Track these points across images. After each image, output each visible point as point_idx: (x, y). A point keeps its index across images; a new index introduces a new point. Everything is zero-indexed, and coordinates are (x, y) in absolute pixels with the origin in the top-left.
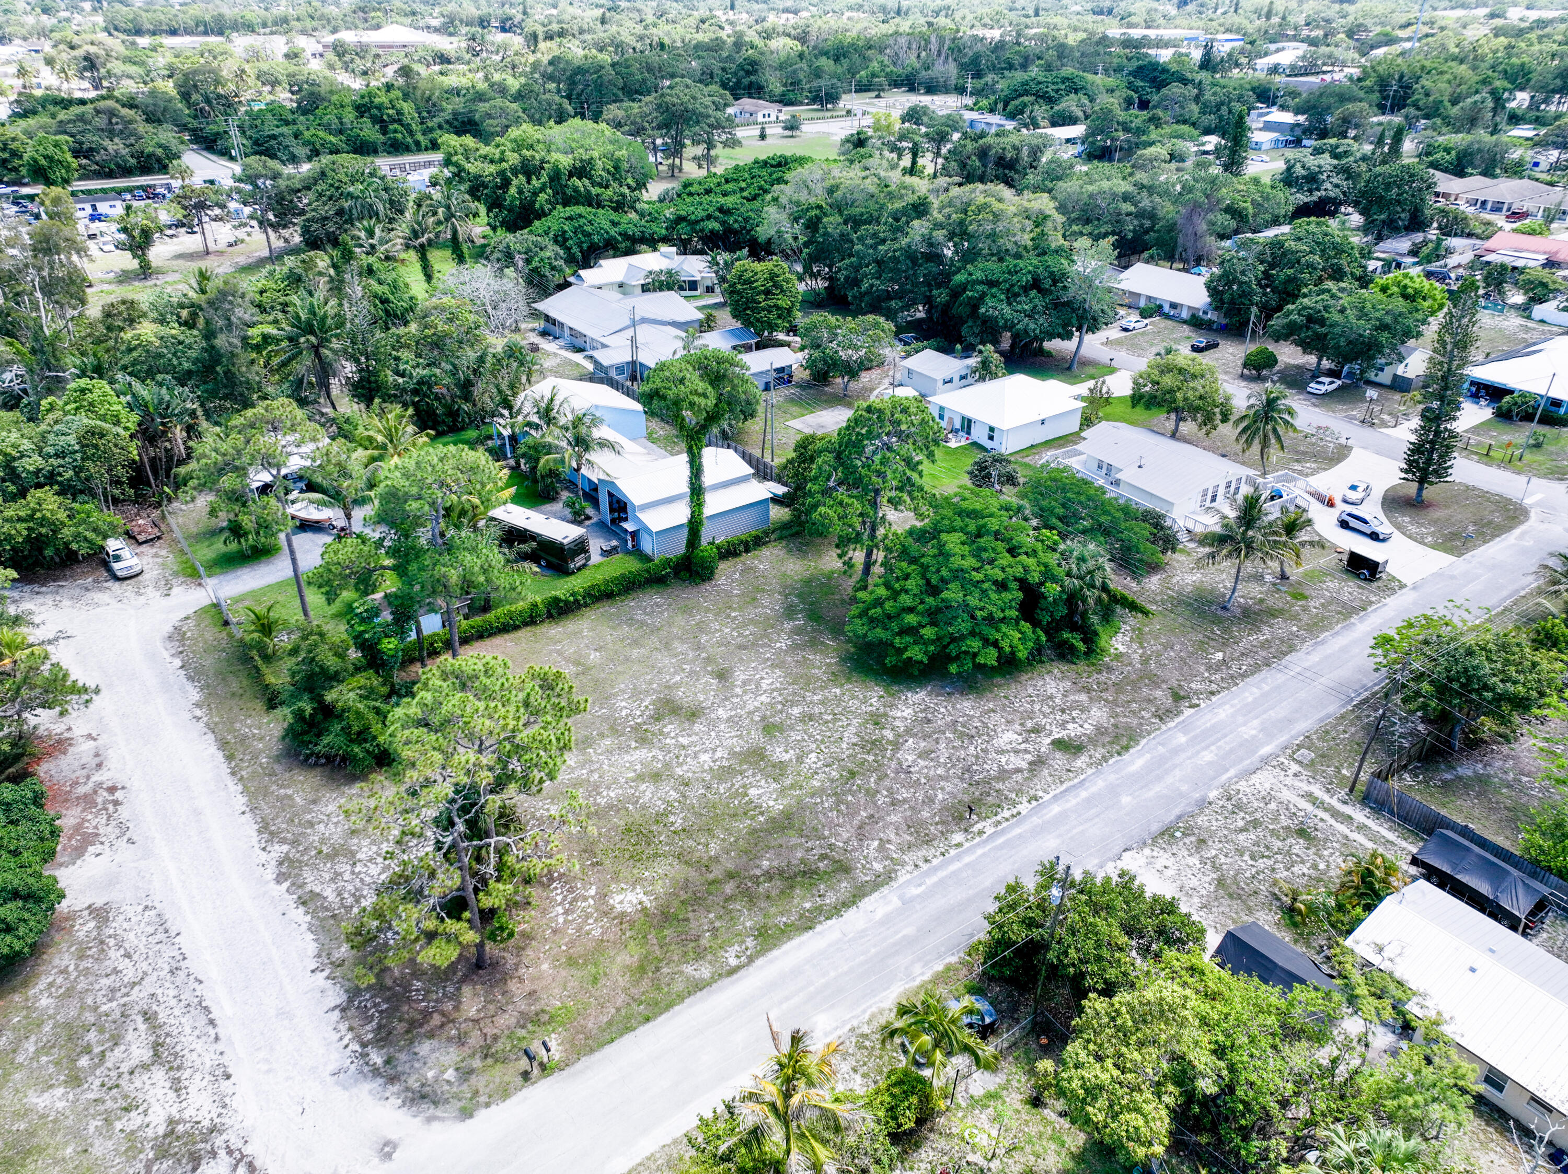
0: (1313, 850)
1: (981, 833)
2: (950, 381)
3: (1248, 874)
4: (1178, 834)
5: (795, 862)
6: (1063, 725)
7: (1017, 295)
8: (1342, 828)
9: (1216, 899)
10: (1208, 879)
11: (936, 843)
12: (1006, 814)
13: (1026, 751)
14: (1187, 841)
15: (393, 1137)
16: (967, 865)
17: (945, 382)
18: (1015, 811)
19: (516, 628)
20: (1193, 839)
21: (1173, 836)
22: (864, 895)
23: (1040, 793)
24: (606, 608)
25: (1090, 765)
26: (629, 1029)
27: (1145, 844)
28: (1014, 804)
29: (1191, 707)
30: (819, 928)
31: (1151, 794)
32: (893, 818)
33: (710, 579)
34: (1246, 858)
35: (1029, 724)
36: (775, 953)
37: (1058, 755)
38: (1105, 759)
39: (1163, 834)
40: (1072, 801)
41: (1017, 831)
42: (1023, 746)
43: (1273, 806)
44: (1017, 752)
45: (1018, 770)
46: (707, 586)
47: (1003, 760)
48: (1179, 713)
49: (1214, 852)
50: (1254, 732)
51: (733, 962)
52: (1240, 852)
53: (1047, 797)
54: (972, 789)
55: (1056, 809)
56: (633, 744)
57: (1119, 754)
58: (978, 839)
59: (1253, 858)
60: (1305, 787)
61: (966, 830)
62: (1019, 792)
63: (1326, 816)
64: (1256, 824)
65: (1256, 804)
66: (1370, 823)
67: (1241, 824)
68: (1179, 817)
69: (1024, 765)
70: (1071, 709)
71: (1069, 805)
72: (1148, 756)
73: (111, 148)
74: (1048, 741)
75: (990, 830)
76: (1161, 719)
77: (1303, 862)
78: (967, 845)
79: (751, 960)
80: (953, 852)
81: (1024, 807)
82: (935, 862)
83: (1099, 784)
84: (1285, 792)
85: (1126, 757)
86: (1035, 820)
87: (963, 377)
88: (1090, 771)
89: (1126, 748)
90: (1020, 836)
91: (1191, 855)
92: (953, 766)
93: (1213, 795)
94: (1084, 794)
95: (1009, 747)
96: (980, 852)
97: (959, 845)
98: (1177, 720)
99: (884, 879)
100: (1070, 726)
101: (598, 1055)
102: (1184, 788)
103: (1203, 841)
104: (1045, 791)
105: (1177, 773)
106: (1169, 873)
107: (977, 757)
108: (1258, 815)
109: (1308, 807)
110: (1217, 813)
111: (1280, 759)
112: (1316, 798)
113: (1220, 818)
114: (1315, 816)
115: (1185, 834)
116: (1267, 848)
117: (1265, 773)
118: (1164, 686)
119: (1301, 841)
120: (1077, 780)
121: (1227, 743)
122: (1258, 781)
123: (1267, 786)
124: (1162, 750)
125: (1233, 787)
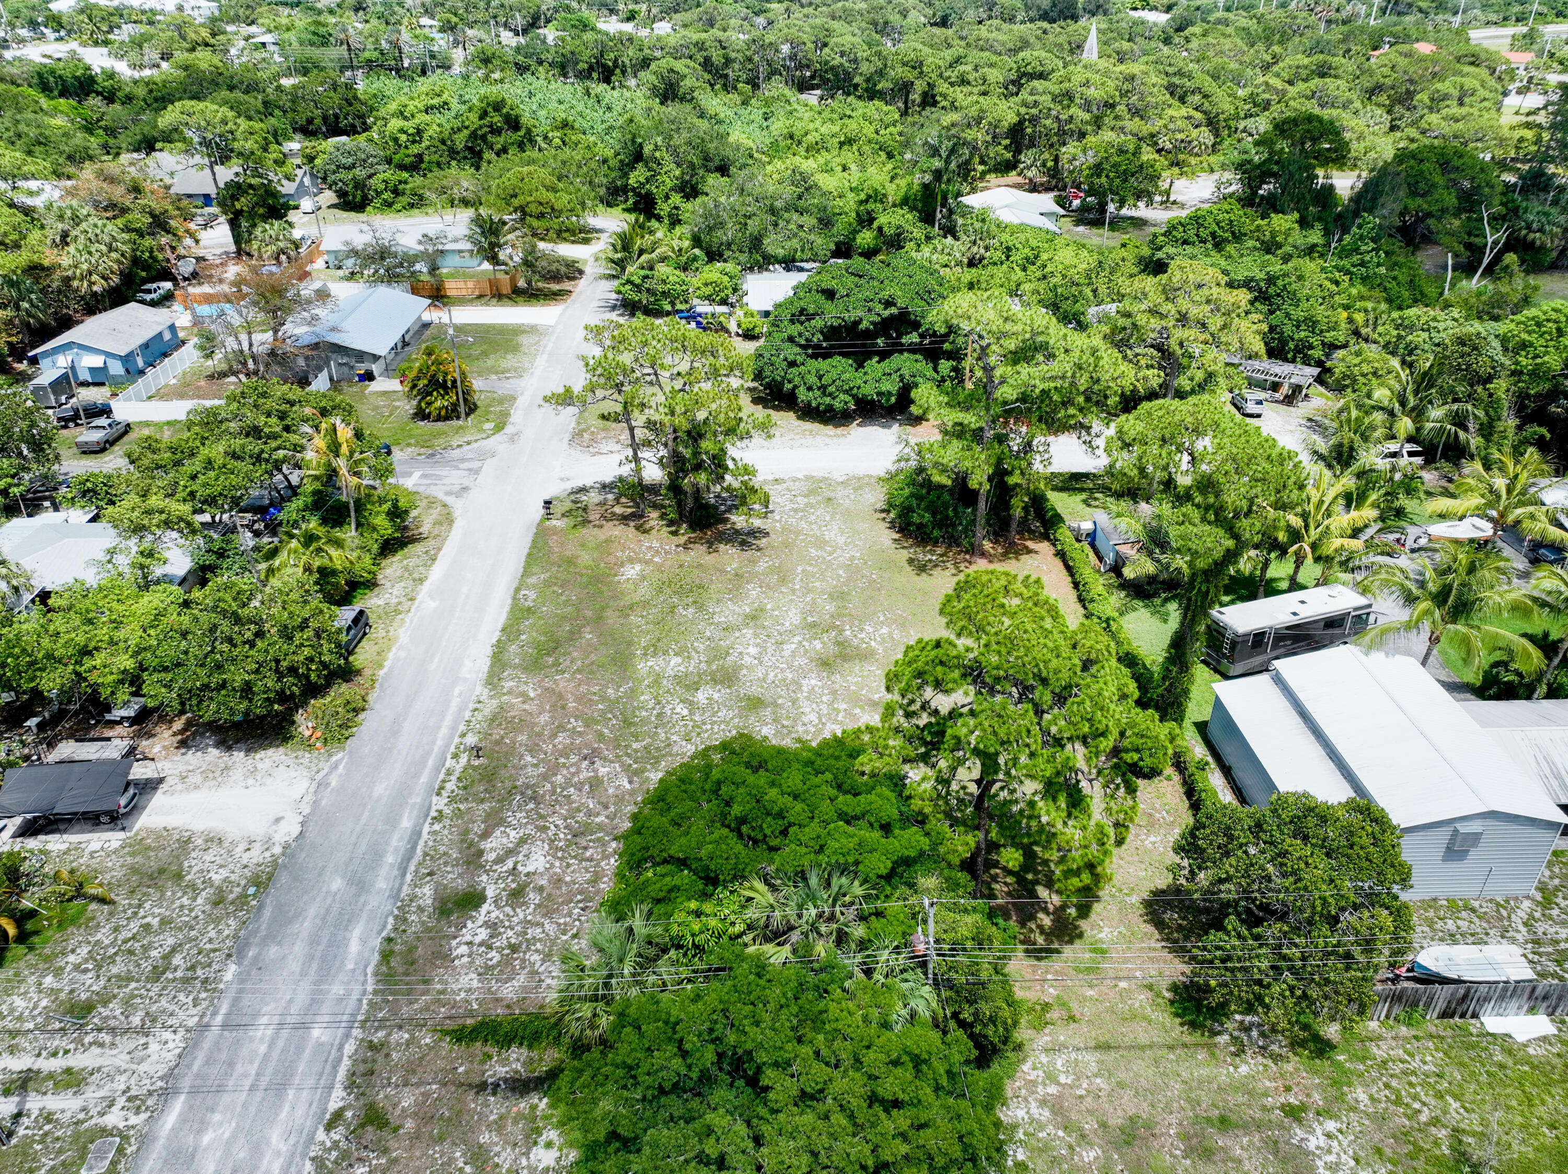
0: (63, 996)
1: (455, 756)
3: (147, 905)
4: (252, 890)
5: (572, 649)
6: (493, 927)
8: (20, 1063)
9: (178, 857)
10: (195, 869)
11: (485, 725)
12: (450, 786)
13: (500, 860)
14: (239, 890)
16: (439, 728)
18: (445, 794)
20: (231, 897)
21: (257, 884)
22: (493, 665)
23: (437, 827)
25: (413, 898)
27: (284, 855)
28: (452, 799)
29: (338, 1116)
30: (498, 634)
31: (312, 911)
32: (545, 718)
34: (155, 922)
35: (533, 897)
36: (507, 608)
37: (461, 884)
38: (401, 919)
39: (269, 878)
40: (397, 843)
41: (424, 779)
42: (510, 864)
43: (137, 1017)
44: (510, 852)
45: (486, 835)
47: (513, 834)
48: (350, 1086)
49: (200, 901)
50: (206, 1139)
51: (524, 593)
52: (165, 922)
53: (426, 829)
54: (508, 784)
55: (406, 823)
57: (389, 940)
58: (452, 749)
59: (147, 927)
60: (92, 1095)
62: (458, 814)
63: (50, 1065)
64: (157, 974)
65: (164, 1002)
67: (177, 960)
68: (260, 908)
69: (487, 845)
70: (506, 962)
71: (395, 837)
72: (350, 966)
74: (490, 892)
75: (449, 763)
76: (372, 1046)
77: (77, 967)
78: (457, 740)
79: (516, 599)
80: (462, 728)
81: (439, 803)
82: (468, 715)
83: (383, 881)
84: (122, 1060)
85: (377, 942)
86: (417, 799)
88: (406, 890)
89: (386, 956)
90: (417, 776)
91: (225, 880)
92: (553, 792)
93: (231, 971)
94: (390, 858)
95: (524, 850)
96: (440, 742)
97: (463, 735)
98: (346, 1063)
99: (493, 679)
100: (483, 934)
102: (273, 951)
103: (216, 904)
104: (435, 833)
105: (294, 966)
106: (242, 847)
107: (542, 817)
108: (156, 988)
109: (79, 1061)
110: (215, 950)
111: (144, 1116)
112: (68, 1086)
113: (208, 946)
114: (66, 1052)
115: (244, 896)
116: (131, 952)
117: (163, 1069)
118: (410, 1124)
119: (83, 996)
120: (412, 868)
121: (246, 1075)
122: (171, 1045)
123: (154, 1047)
124: (337, 989)
125: (205, 1004)
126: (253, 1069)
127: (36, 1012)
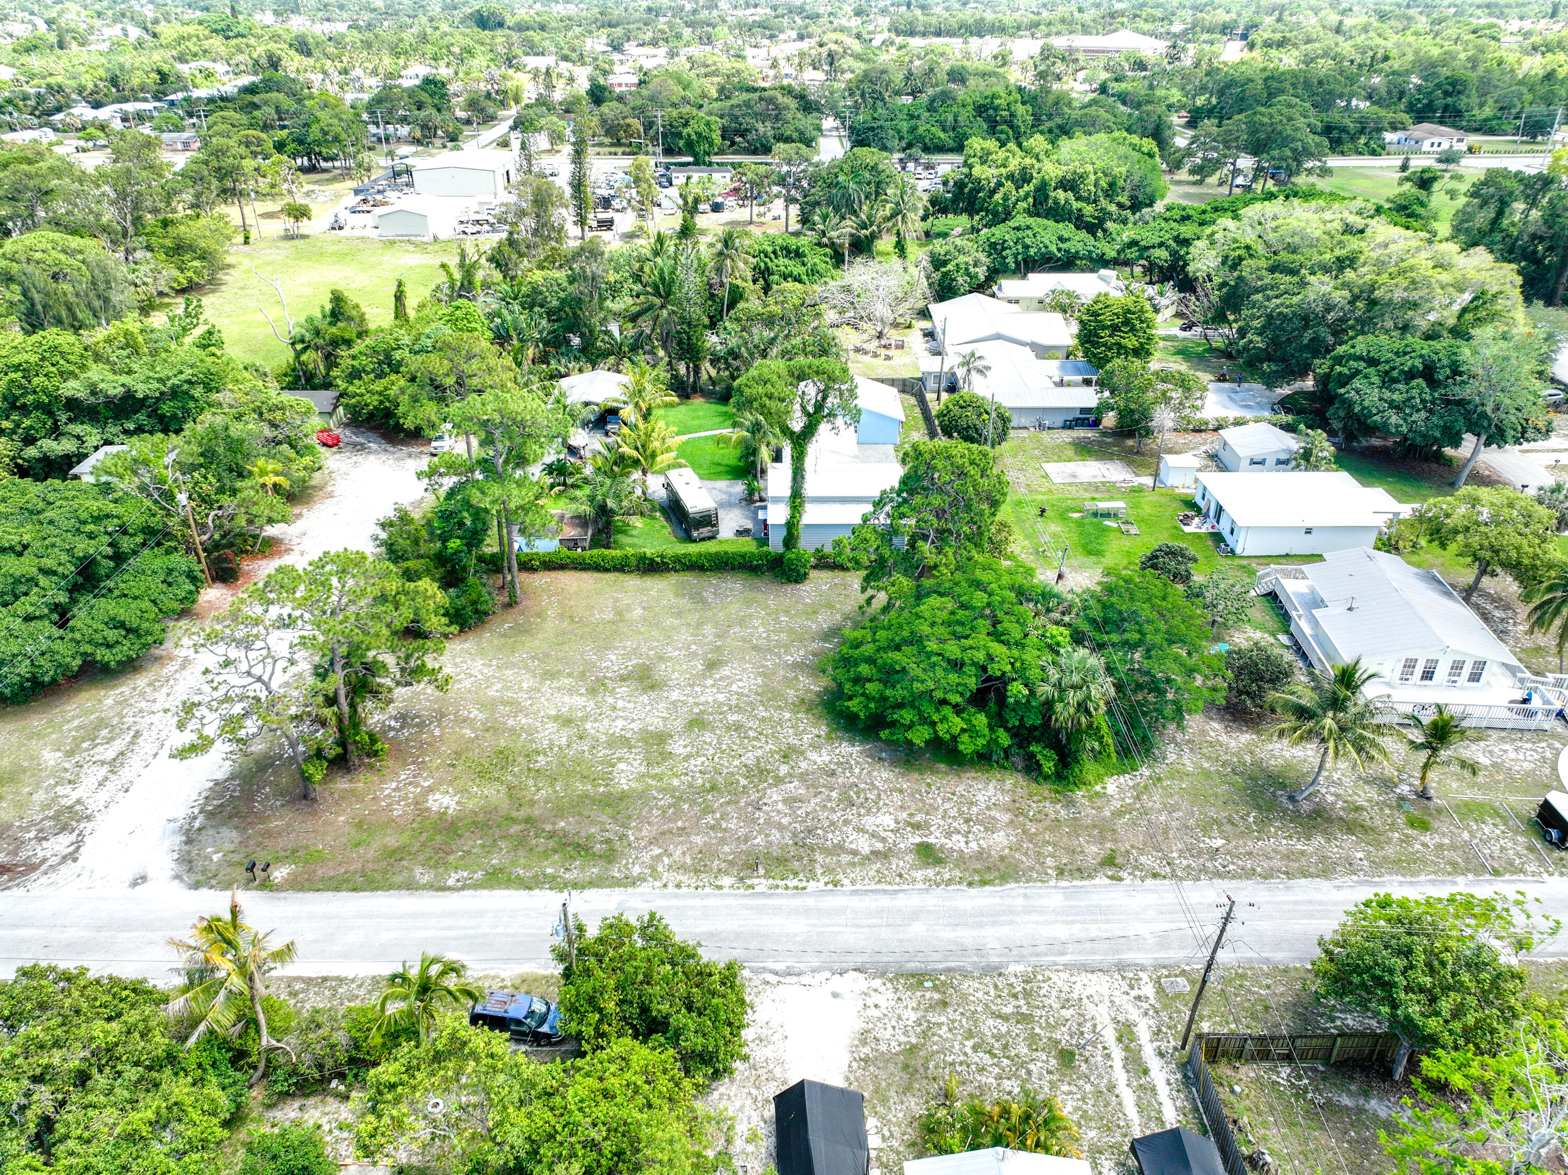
0: (1055, 1077)
1: (751, 887)
2: (1262, 462)
3: (949, 1059)
4: (928, 984)
5: (583, 834)
6: (948, 835)
7: (1395, 381)
8: (1120, 1076)
9: (891, 1060)
10: (904, 1039)
11: (703, 876)
12: (795, 883)
13: (883, 840)
14: (929, 995)
15: (150, 875)
16: (704, 906)
17: (1253, 462)
18: (803, 885)
19: (607, 570)
20: (938, 996)
21: (921, 983)
22: (598, 886)
23: (846, 882)
24: (689, 578)
25: (927, 881)
26: (337, 889)
27: (883, 974)
28: (811, 878)
29: (1111, 877)
30: (535, 892)
31: (949, 935)
32: (697, 839)
33: (797, 582)
34: (970, 1043)
35: (919, 817)
36: (485, 892)
37: (910, 857)
38: (949, 882)
39: (913, 976)
40: (868, 902)
41: (783, 901)
42: (887, 834)
43: (1067, 1013)
44: (874, 836)
45: (854, 853)
46: (790, 588)
47: (852, 838)
48: (1089, 877)
49: (942, 1020)
50: (1147, 934)
51: (451, 882)
52: (970, 1035)
53: (848, 888)
54: (792, 848)
55: (843, 902)
56: (583, 691)
57: (970, 884)
58: (742, 891)
59: (976, 1047)
60: (1134, 1014)
61: (742, 879)
62: (829, 872)
63: (1117, 1054)
64: (1023, 1018)
65: (1050, 1001)
66: (1163, 1091)
67: (1008, 1010)
68: (949, 970)
69: (866, 851)
71: (859, 904)
72: (996, 900)
73: (761, 129)
74: (918, 840)
75: (760, 889)
76: (1060, 874)
78: (726, 891)
79: (463, 888)
80: (707, 890)
81: (816, 886)
82: (684, 890)
83: (911, 902)
84: (1102, 1007)
85: (973, 891)
86: (810, 901)
87: (1279, 462)
88: (920, 886)
89: (984, 883)
90: (780, 908)
91: (915, 1009)
92: (803, 821)
93: (1015, 968)
94: (885, 902)
95: (870, 828)
96: (729, 901)
97: (719, 887)
98: (1077, 883)
99: (628, 882)
100: (957, 837)
101: (300, 895)
102: (992, 947)
103: (945, 1004)
104: (853, 882)
105: (1004, 930)
106: (872, 1012)
107: (833, 824)
108: (1038, 1012)
109: (1109, 1035)
110: (996, 986)
111: (1141, 974)
112: (1132, 1032)
113: (992, 993)
114: (1105, 1048)
115: (935, 988)
116: (1005, 1047)
117: (1105, 978)
118: (1108, 845)
119: (1053, 1062)
120: (896, 887)
121: (1099, 929)
122: (1085, 981)
123: (1089, 991)
124: (1020, 902)
125: (1047, 973)
126: (1093, 927)
127: (1074, 1089)
